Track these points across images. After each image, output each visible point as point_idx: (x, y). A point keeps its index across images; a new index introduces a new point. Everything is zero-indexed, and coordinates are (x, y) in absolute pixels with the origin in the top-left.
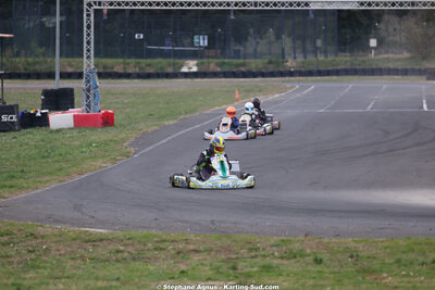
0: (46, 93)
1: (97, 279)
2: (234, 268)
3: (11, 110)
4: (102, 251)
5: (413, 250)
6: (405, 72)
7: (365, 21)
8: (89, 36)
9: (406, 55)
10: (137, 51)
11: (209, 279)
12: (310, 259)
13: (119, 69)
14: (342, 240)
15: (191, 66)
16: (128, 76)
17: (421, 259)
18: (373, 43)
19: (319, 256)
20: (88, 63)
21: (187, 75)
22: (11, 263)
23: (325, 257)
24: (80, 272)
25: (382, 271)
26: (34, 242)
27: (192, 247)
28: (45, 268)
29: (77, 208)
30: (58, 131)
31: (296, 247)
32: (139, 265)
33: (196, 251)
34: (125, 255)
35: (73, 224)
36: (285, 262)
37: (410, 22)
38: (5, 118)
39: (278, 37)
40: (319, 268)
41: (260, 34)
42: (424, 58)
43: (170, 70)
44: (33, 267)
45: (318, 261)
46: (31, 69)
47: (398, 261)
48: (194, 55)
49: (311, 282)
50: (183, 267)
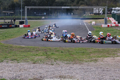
0: (20, 22)
1: (21, 56)
2: (46, 54)
3: (13, 24)
4: (23, 50)
5: (79, 50)
6: (77, 19)
7: (71, 10)
8: (26, 12)
9: (77, 16)
10: (35, 15)
11: (42, 56)
12: (60, 52)
13: (32, 18)
14: (66, 48)
15: (43, 18)
16: (33, 19)
17: (81, 52)
18: (72, 14)
19: (62, 51)
20: (26, 17)
21: (43, 19)
22: (6, 52)
23: (63, 51)
24: (18, 54)
25: (73, 54)
26: (11, 48)
27: (39, 49)
28: (12, 53)
29: (21, 41)
30: (21, 28)
31: (58, 49)
32: (29, 53)
33: (40, 50)
34: (27, 51)
35: (19, 45)
36: (56, 52)
37: (78, 11)
38: (12, 26)
39: (57, 13)
40: (62, 53)
41: (54, 13)
42: (80, 16)
43: (40, 18)
44: (10, 53)
45: (62, 52)
46: (18, 18)
47: (77, 52)
48: (44, 16)
49: (60, 57)
50: (37, 53)
